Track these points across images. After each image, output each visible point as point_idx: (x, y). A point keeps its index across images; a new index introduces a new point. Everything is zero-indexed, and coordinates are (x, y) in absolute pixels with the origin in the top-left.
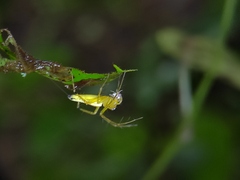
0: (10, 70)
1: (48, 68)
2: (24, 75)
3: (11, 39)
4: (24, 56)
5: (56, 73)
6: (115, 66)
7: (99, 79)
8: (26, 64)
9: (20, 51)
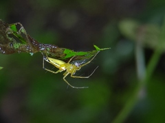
0: (22, 51)
1: (48, 49)
2: (32, 54)
3: (23, 30)
4: (31, 41)
5: (54, 52)
6: (95, 46)
7: (84, 56)
8: (33, 47)
9: (29, 38)
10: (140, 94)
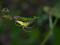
0: (7, 18)
1: (17, 17)
2: (11, 19)
4: (11, 15)
5: (19, 19)
6: (34, 16)
7: (30, 20)
8: (12, 17)
9: (10, 13)
10: (51, 33)
